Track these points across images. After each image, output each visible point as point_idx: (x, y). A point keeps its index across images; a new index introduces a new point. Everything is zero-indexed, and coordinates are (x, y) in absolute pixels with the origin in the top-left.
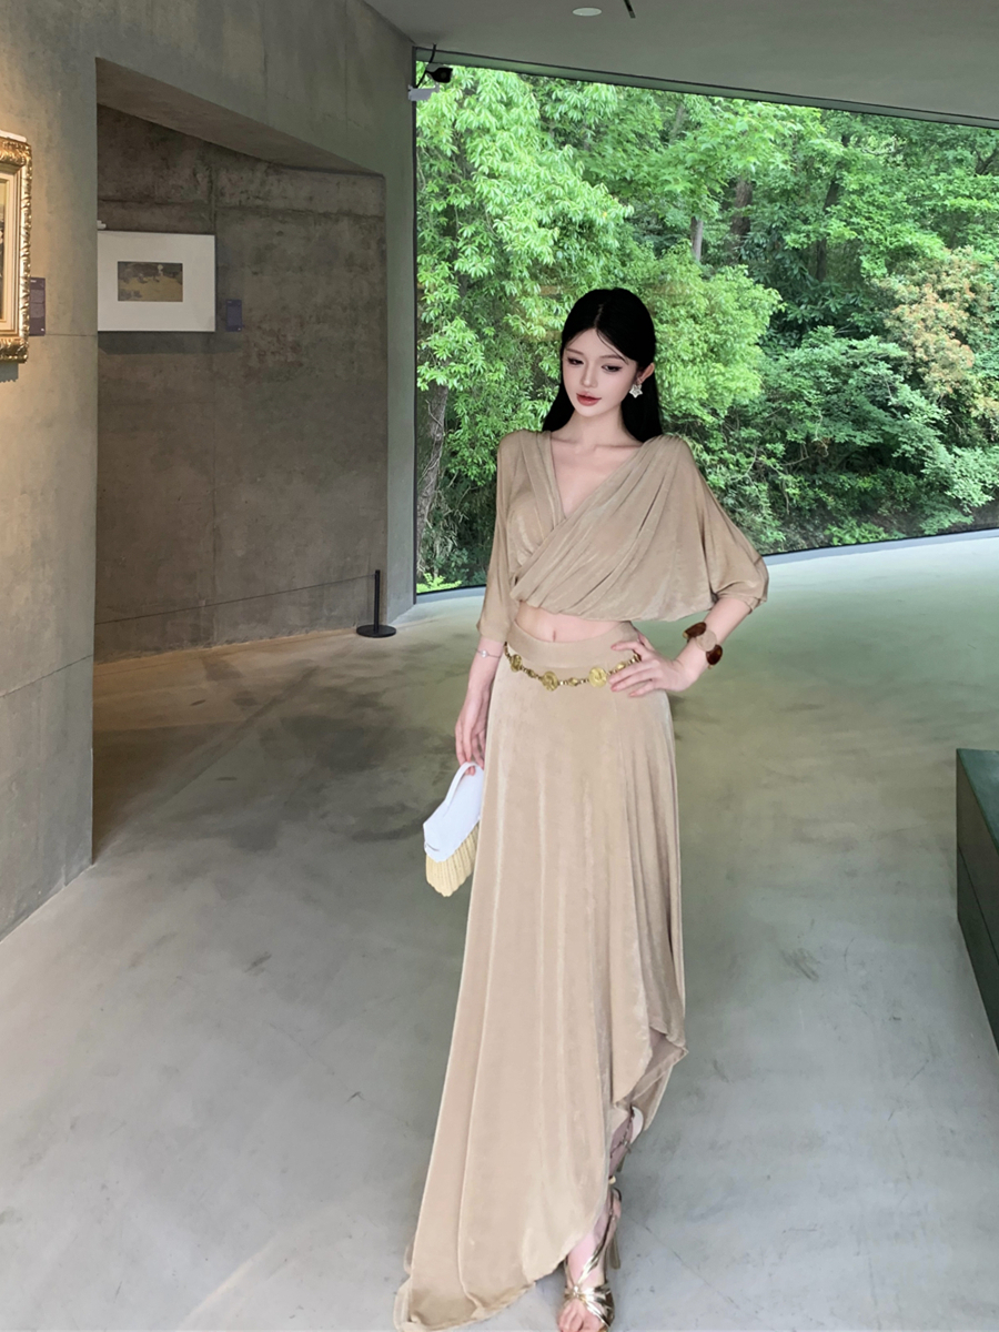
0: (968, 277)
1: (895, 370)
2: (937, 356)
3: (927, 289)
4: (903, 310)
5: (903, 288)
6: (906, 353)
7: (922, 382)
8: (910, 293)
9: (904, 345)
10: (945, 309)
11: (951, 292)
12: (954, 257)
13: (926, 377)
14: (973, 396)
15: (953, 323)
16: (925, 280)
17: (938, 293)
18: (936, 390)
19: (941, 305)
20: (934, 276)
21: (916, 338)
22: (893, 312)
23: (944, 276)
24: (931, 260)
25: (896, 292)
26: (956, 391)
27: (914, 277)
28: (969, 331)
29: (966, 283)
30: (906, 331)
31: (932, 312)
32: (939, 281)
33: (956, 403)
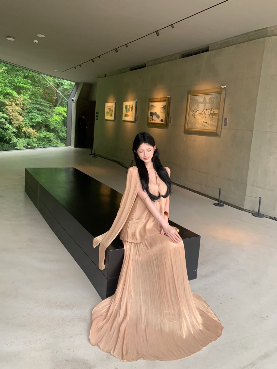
0: (22, 101)
1: (6, 120)
2: (15, 118)
3: (13, 103)
4: (7, 107)
5: (7, 102)
6: (8, 117)
7: (12, 123)
8: (9, 103)
9: (7, 115)
10: (17, 108)
11: (18, 104)
12: (19, 97)
13: (13, 122)
14: (22, 127)
15: (19, 111)
16: (12, 101)
17: (15, 104)
18: (15, 125)
19: (16, 107)
20: (14, 100)
21: (10, 113)
22: (5, 107)
24: (13, 96)
25: (6, 103)
26: (19, 126)
27: (10, 100)
28: (22, 113)
29: (21, 103)
30: (8, 112)
33: (19, 128)
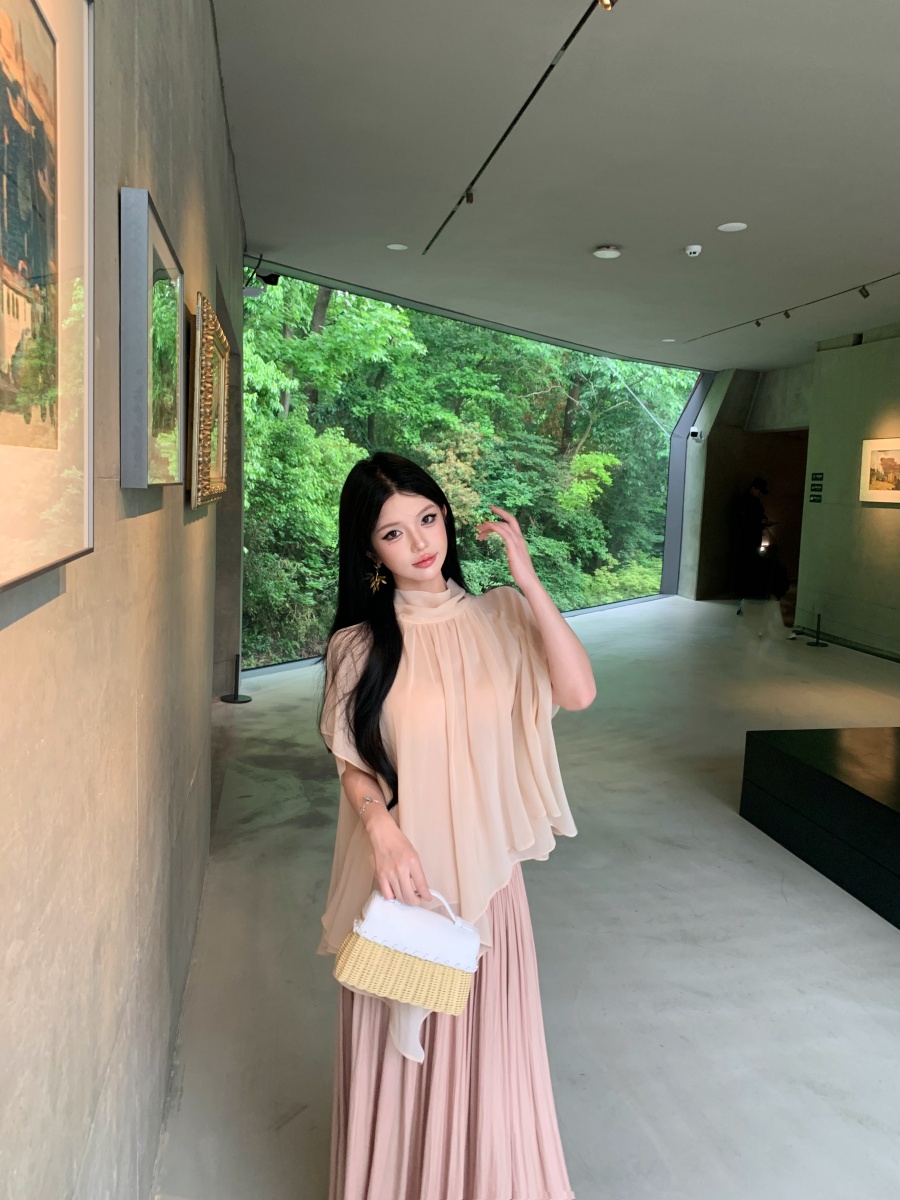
3: (450, 453)
4: (433, 468)
5: (433, 452)
8: (439, 455)
10: (461, 466)
11: (465, 454)
12: (467, 430)
15: (467, 477)
16: (448, 447)
17: (457, 455)
19: (459, 464)
20: (454, 443)
23: (461, 443)
24: (452, 431)
25: (428, 455)
27: (441, 444)
29: (475, 448)
31: (454, 469)
32: (457, 447)
